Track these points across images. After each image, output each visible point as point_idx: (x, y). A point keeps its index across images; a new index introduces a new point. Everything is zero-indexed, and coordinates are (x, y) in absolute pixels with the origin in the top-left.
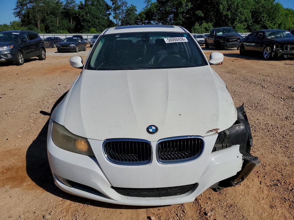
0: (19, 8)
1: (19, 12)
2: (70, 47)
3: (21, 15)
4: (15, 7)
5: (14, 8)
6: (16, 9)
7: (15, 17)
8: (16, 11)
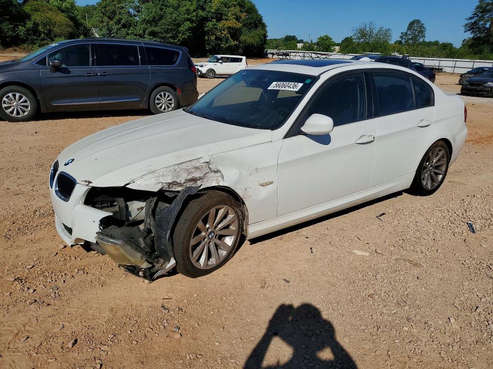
0: (478, 16)
1: (475, 23)
2: (485, 87)
3: (476, 28)
4: (470, 15)
5: (467, 17)
6: (471, 18)
7: (465, 32)
8: (470, 21)
